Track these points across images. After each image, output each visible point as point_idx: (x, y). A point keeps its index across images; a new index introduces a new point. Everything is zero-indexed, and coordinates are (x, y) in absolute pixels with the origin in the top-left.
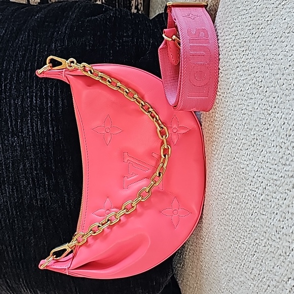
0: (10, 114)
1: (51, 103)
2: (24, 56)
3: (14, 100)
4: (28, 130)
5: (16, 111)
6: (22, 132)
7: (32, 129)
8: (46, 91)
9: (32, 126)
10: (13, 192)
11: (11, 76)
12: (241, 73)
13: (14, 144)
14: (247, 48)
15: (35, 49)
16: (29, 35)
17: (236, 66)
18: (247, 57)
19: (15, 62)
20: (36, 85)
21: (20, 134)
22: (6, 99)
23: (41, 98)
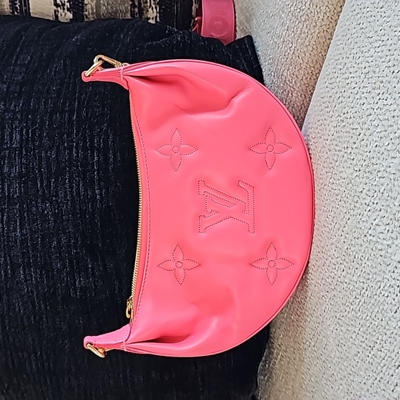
0: (40, 171)
1: (98, 156)
2: (59, 92)
3: (46, 152)
4: (65, 192)
5: (49, 167)
6: (57, 196)
7: (71, 192)
8: (92, 140)
9: (71, 187)
10: (41, 278)
11: (42, 119)
12: (375, 123)
13: (46, 212)
14: (385, 90)
15: (75, 82)
16: (65, 64)
17: (367, 113)
18: (385, 102)
19: (47, 100)
20: (78, 132)
21: (54, 199)
22: (34, 150)
23: (85, 149)
